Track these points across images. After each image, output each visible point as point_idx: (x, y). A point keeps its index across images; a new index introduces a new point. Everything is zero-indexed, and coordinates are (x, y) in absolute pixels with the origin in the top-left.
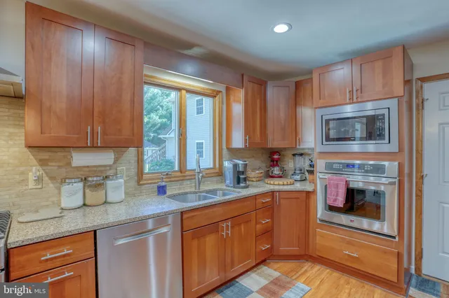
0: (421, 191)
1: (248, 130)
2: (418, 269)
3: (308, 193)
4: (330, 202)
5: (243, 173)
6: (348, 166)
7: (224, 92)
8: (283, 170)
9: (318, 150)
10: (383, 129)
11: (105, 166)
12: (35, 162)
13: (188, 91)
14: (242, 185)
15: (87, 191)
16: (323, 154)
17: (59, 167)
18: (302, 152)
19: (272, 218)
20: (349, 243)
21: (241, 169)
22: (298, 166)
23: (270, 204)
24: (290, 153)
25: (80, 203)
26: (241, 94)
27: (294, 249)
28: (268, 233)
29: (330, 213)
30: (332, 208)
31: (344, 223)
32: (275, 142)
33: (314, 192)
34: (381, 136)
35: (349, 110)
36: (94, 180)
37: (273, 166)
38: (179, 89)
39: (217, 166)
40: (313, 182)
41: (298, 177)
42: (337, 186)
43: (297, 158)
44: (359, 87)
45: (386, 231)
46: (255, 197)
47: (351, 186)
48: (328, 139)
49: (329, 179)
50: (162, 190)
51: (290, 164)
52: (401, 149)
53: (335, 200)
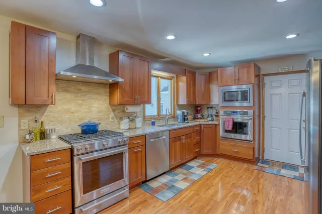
0: (264, 123)
1: (188, 96)
2: (263, 157)
3: (216, 125)
4: (226, 128)
5: (186, 116)
6: (234, 112)
7: (175, 77)
8: (202, 115)
9: (220, 105)
10: (247, 97)
11: (133, 112)
12: (111, 110)
13: (161, 78)
14: (186, 121)
15: (130, 122)
16: (223, 107)
17: (118, 112)
18: (212, 106)
19: (200, 136)
20: (234, 146)
21: (186, 114)
22: (210, 113)
23: (199, 131)
24: (206, 107)
25: (128, 128)
26: (184, 78)
27: (210, 152)
28: (198, 143)
29: (226, 133)
30: (227, 131)
31: (233, 137)
32: (199, 101)
33: (219, 124)
34: (246, 100)
35: (234, 88)
36: (132, 118)
37: (198, 113)
38: (158, 77)
39: (173, 113)
40: (218, 120)
41: (210, 119)
42: (229, 121)
43: (209, 109)
44: (238, 78)
45: (248, 139)
46: (193, 126)
47: (235, 121)
48: (225, 100)
49: (226, 118)
50: (153, 124)
51: (206, 113)
52: (254, 105)
53: (228, 127)
